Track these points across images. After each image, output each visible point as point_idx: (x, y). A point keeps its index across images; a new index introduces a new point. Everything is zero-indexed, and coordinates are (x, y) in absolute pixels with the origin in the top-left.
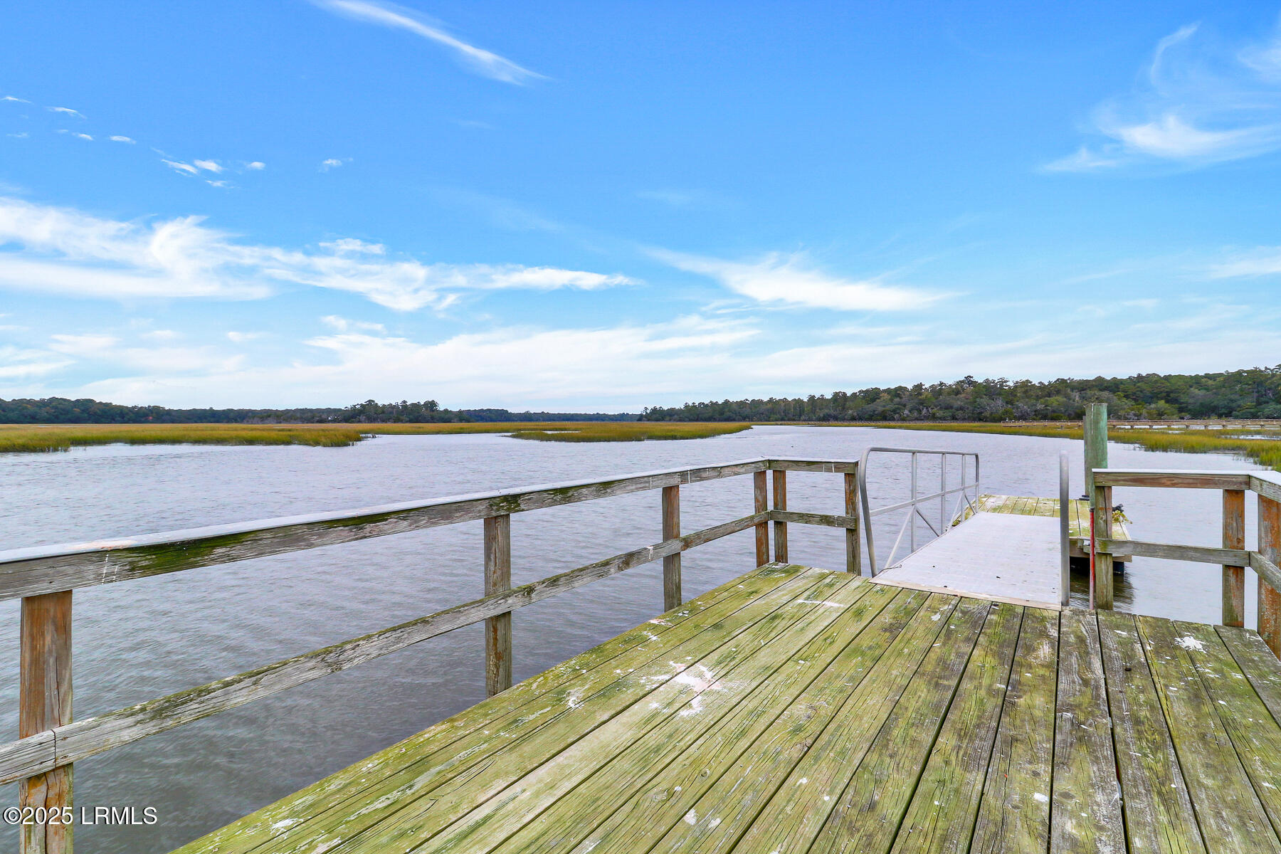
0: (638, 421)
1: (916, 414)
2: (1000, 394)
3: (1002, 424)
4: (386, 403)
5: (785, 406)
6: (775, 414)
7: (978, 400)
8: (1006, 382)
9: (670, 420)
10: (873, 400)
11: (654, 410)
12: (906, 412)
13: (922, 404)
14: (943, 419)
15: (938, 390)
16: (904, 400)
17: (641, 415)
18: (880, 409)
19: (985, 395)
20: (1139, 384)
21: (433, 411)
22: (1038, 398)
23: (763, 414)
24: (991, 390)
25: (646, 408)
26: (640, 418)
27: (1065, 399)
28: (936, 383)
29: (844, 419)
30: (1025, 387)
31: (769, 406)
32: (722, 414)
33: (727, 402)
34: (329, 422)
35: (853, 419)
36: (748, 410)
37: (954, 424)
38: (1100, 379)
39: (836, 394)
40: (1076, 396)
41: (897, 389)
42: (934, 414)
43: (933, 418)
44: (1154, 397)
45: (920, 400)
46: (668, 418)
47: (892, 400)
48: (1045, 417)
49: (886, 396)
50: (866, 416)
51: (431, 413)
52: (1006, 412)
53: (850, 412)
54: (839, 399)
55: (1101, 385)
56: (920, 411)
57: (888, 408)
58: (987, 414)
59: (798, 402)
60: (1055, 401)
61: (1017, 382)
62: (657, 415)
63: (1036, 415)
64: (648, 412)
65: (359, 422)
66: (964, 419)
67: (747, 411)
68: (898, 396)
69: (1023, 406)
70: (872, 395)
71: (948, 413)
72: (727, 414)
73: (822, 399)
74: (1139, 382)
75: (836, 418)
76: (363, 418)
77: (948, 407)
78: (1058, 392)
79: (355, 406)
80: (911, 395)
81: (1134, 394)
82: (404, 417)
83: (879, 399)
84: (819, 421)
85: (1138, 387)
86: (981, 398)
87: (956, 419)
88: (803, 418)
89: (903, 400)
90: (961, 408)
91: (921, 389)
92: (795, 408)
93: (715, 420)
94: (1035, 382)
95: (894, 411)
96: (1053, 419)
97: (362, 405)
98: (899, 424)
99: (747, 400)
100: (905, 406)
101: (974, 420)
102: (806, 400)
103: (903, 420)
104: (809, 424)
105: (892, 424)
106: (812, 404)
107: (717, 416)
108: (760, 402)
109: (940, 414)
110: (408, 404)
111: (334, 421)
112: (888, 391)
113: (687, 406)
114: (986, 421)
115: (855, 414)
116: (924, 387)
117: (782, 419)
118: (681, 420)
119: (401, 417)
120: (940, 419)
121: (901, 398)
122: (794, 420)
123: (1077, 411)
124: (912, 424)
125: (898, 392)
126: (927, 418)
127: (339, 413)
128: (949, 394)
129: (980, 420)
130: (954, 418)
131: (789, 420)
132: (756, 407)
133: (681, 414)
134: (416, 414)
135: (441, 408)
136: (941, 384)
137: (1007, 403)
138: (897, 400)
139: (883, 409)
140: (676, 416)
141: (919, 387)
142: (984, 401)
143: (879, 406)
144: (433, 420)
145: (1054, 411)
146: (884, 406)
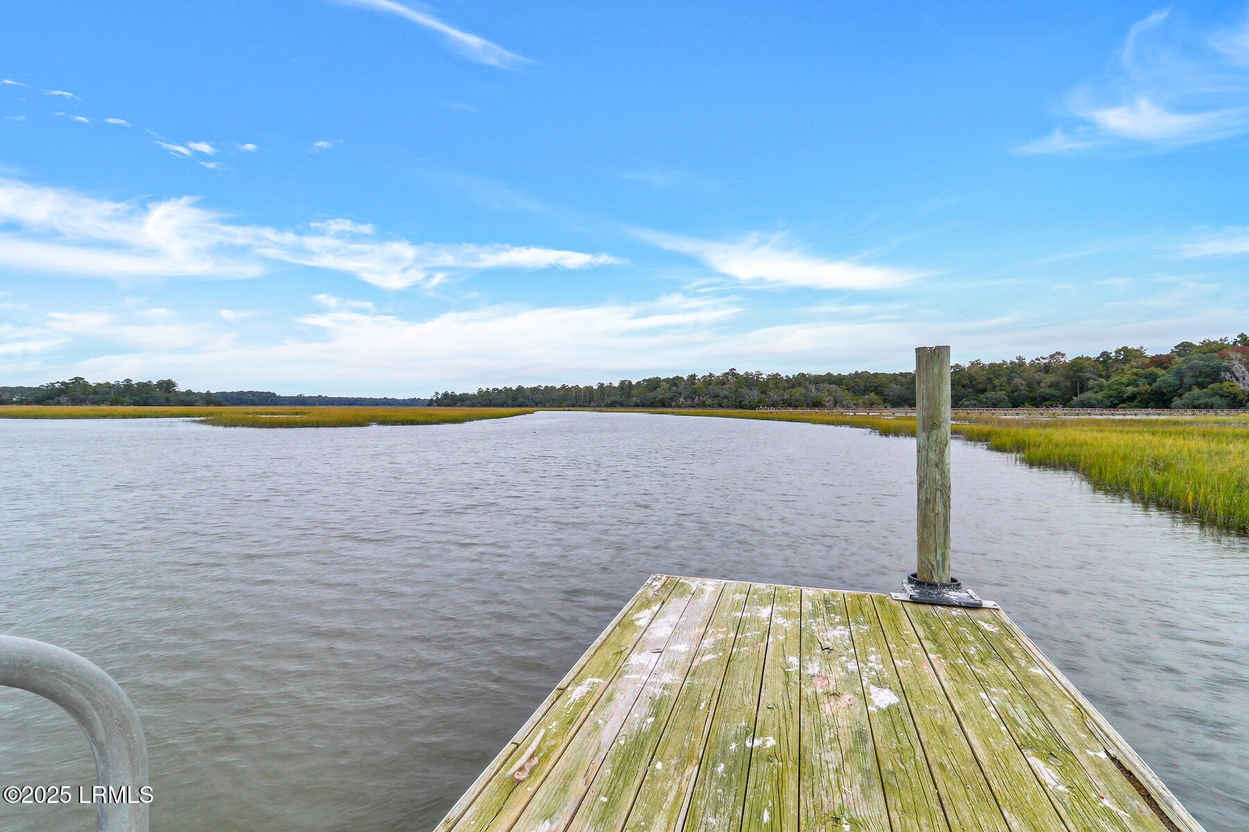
0: (428, 405)
1: (689, 402)
2: (756, 385)
3: (757, 411)
4: (102, 382)
5: (576, 393)
6: (566, 400)
7: (739, 390)
8: (761, 374)
9: (462, 405)
10: (655, 389)
11: (446, 395)
12: (681, 399)
13: (694, 393)
14: (711, 406)
15: (709, 380)
16: (681, 386)
17: (431, 400)
18: (660, 396)
19: (745, 385)
20: (856, 380)
21: (170, 392)
22: (785, 389)
23: (555, 400)
24: (749, 381)
25: (437, 393)
26: (430, 403)
27: (805, 390)
28: (707, 374)
29: (628, 406)
30: (775, 378)
31: (561, 393)
32: (515, 399)
33: (520, 389)
34: (13, 403)
35: (637, 405)
36: (541, 396)
37: (720, 411)
38: (829, 374)
39: (623, 382)
40: (813, 388)
41: (674, 379)
42: (704, 402)
43: (704, 405)
44: (866, 391)
45: (693, 389)
46: (460, 403)
47: (670, 389)
48: (790, 405)
49: (665, 385)
50: (648, 403)
51: (166, 395)
52: (761, 401)
53: (634, 399)
54: (626, 387)
55: (830, 380)
56: (693, 399)
57: (666, 395)
58: (746, 402)
59: (589, 389)
60: (798, 392)
61: (769, 375)
62: (449, 400)
63: (783, 403)
64: (439, 397)
65: (59, 403)
66: (728, 407)
67: (539, 397)
68: (676, 385)
69: (774, 395)
70: (654, 384)
71: (716, 402)
72: (520, 400)
73: (610, 386)
74: (856, 378)
75: (622, 405)
76: (63, 399)
77: (716, 396)
78: (800, 384)
79: (52, 384)
80: (686, 384)
81: (853, 387)
82: (126, 399)
83: (659, 387)
84: (607, 407)
85: (856, 382)
86: (742, 388)
87: (722, 407)
88: (592, 404)
89: (679, 389)
90: (726, 397)
91: (695, 379)
92: (585, 396)
93: (508, 406)
94: (783, 375)
95: (672, 399)
96: (796, 407)
97: (63, 383)
98: (676, 410)
99: (540, 386)
100: (680, 394)
101: (736, 407)
102: (595, 387)
103: (679, 407)
104: (595, 410)
105: (669, 410)
106: (601, 392)
107: (510, 402)
108: (553, 388)
109: (709, 401)
110: (133, 383)
111: (20, 403)
112: (667, 380)
113: (480, 391)
114: (745, 408)
115: (639, 401)
116: (697, 378)
117: (574, 406)
118: (473, 405)
119: (121, 399)
120: (709, 406)
121: (677, 387)
122: (584, 406)
123: (813, 400)
124: (686, 410)
125: (676, 381)
126: (698, 406)
127: (29, 392)
128: (717, 384)
129: (741, 407)
130: (720, 406)
131: (579, 406)
132: (548, 394)
133: (473, 399)
134: (144, 395)
135: (182, 387)
136: (711, 375)
137: (762, 393)
138: (674, 388)
139: (662, 396)
140: (467, 402)
141: (693, 377)
142: (744, 390)
143: (659, 394)
144: (168, 403)
145: (796, 401)
146: (663, 394)
